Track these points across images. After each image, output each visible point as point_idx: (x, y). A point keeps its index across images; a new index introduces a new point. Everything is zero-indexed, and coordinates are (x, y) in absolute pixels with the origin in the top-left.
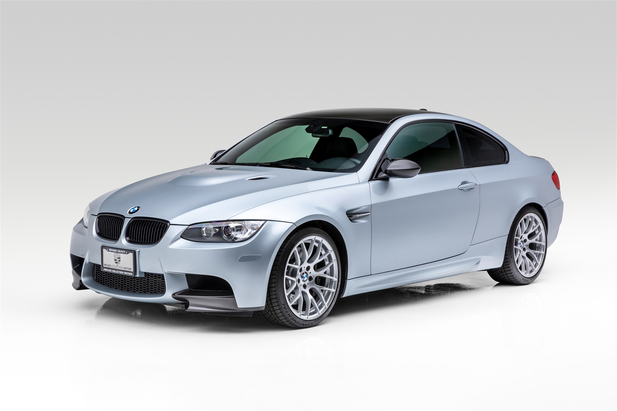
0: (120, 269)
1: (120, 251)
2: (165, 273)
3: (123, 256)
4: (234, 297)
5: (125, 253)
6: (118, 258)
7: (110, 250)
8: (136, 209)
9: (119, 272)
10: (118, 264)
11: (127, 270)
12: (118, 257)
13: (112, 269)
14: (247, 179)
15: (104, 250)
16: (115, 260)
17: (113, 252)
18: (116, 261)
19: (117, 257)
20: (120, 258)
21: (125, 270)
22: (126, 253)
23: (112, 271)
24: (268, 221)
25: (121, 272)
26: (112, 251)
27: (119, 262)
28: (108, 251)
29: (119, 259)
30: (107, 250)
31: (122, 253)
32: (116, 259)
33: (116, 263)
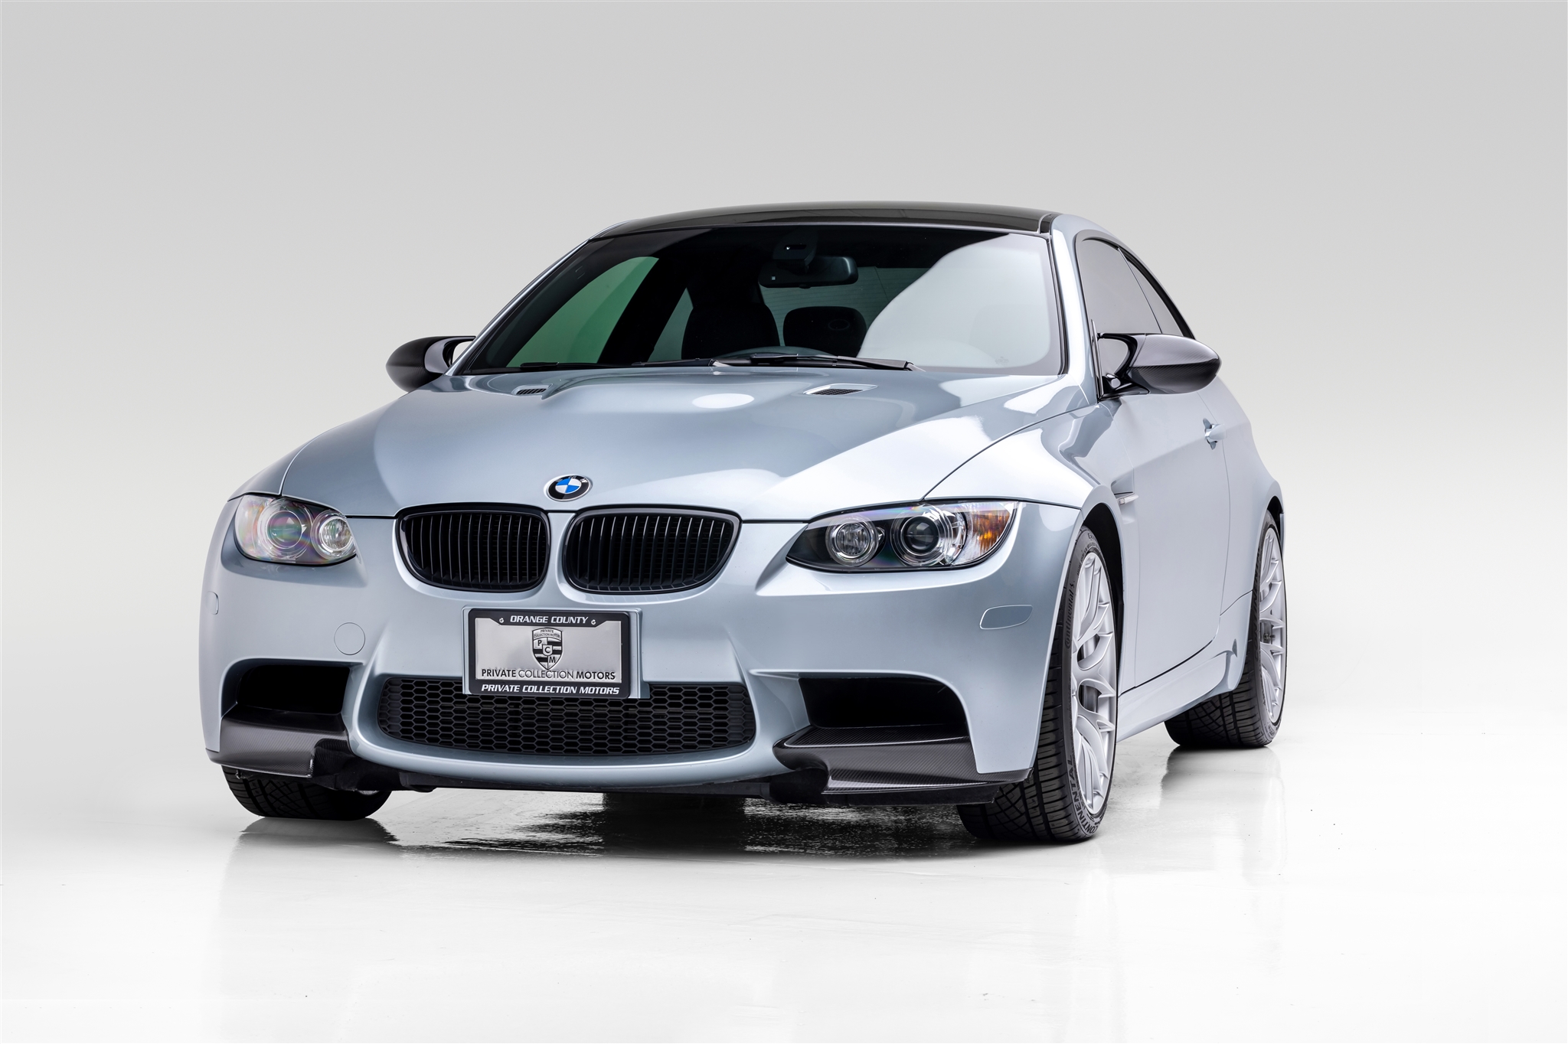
0: (559, 679)
1: (563, 620)
2: (750, 675)
3: (572, 637)
4: (968, 741)
5: (588, 624)
6: (549, 643)
7: (517, 618)
8: (574, 482)
9: (555, 689)
10: (551, 664)
11: (592, 680)
12: (549, 639)
13: (522, 683)
14: (809, 392)
15: (480, 622)
16: (536, 651)
17: (532, 624)
18: (538, 655)
19: (544, 640)
20: (559, 644)
21: (585, 680)
22: (593, 622)
23: (521, 688)
24: (1021, 503)
25: (563, 690)
26: (525, 624)
27: (557, 656)
28: (507, 623)
29: (556, 648)
30: (502, 620)
31: (571, 625)
32: (540, 647)
33: (540, 660)
